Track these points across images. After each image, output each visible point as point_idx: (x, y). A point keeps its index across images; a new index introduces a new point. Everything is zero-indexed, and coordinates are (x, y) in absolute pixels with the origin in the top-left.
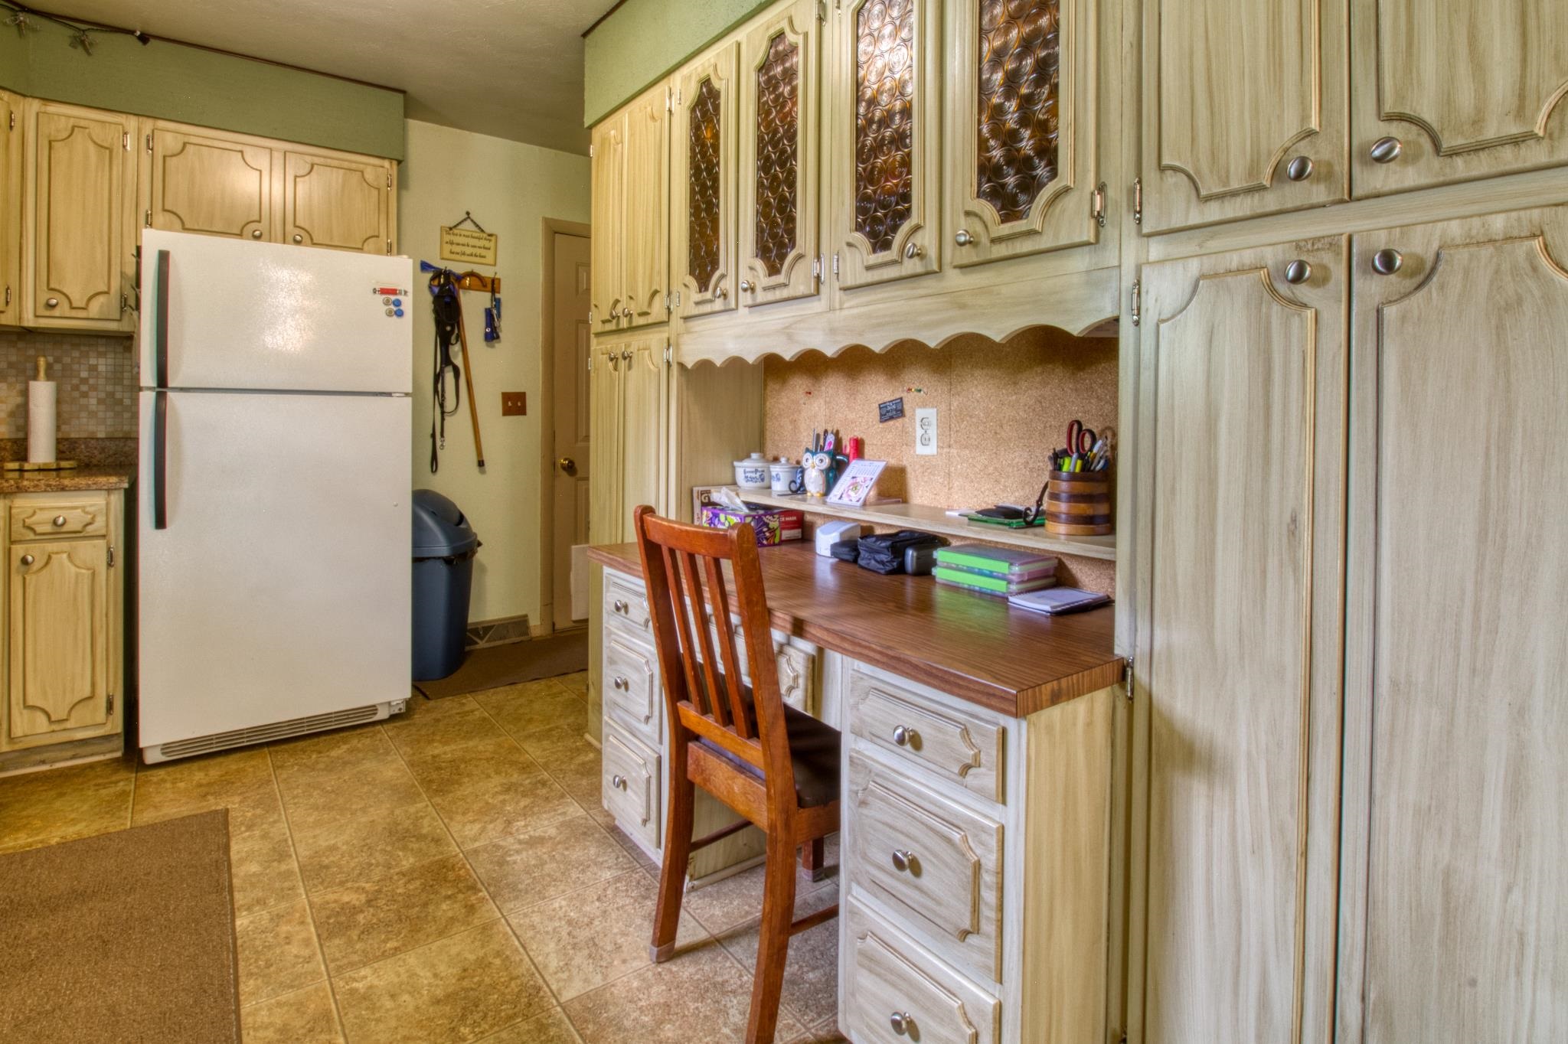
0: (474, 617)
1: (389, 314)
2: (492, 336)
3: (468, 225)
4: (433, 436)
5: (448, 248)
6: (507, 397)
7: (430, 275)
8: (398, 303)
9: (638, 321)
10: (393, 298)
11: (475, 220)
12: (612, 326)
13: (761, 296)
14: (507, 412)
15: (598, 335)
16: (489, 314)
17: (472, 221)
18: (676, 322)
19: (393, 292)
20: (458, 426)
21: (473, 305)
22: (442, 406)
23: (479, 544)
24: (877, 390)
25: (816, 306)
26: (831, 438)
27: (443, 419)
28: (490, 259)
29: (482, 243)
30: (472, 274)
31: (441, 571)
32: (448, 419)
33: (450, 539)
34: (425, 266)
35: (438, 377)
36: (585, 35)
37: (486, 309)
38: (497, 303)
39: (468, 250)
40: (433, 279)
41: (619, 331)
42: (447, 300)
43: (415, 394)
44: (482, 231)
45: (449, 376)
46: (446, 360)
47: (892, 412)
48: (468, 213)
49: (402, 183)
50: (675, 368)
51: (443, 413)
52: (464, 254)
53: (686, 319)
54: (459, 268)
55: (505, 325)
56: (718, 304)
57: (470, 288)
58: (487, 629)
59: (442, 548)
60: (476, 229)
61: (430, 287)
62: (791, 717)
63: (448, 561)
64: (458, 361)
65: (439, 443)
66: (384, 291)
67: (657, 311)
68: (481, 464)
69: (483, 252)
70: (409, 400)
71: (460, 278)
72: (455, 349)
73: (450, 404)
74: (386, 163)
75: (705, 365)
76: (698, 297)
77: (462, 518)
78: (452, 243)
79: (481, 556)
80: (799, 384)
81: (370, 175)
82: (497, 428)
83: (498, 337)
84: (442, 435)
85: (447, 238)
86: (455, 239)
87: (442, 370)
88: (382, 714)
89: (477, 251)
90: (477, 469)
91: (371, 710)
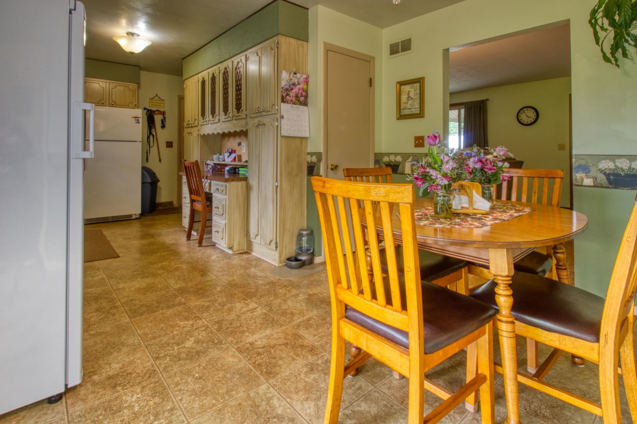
0: (158, 201)
1: (136, 123)
2: (163, 126)
3: (157, 98)
4: (147, 153)
5: (151, 104)
6: (167, 143)
7: (146, 111)
8: (138, 120)
9: (193, 125)
11: (159, 96)
12: (188, 126)
13: (212, 122)
14: (167, 146)
15: (186, 128)
16: (162, 121)
18: (199, 126)
19: (137, 118)
20: (154, 150)
21: (158, 119)
22: (149, 145)
23: (159, 181)
24: (238, 140)
25: (219, 124)
26: (230, 150)
27: (150, 148)
28: (162, 106)
29: (160, 102)
30: (158, 110)
31: (149, 186)
32: (151, 149)
33: (151, 178)
34: (145, 109)
35: (148, 137)
36: (183, 59)
38: (165, 118)
39: (157, 104)
40: (147, 112)
41: (190, 127)
42: (151, 117)
43: (142, 141)
44: (161, 99)
45: (151, 137)
46: (151, 133)
47: (240, 144)
48: (157, 95)
49: (139, 88)
50: (199, 136)
51: (150, 147)
52: (155, 105)
53: (201, 125)
54: (154, 109)
55: (167, 124)
56: (205, 123)
57: (157, 114)
58: (162, 204)
59: (149, 180)
60: (159, 99)
61: (146, 114)
62: (206, 193)
63: (150, 183)
64: (154, 133)
65: (148, 155)
66: (135, 117)
67: (196, 124)
68: (160, 160)
69: (161, 104)
70: (141, 143)
71: (154, 112)
72: (153, 130)
73: (152, 144)
74: (135, 84)
75: (204, 135)
76: (202, 121)
77: (154, 174)
79: (159, 184)
80: (227, 139)
81: (131, 87)
82: (165, 151)
83: (165, 127)
84: (149, 153)
85: (151, 101)
86: (153, 101)
87: (149, 136)
88: (134, 217)
89: (159, 104)
90: (159, 162)
91: (131, 216)
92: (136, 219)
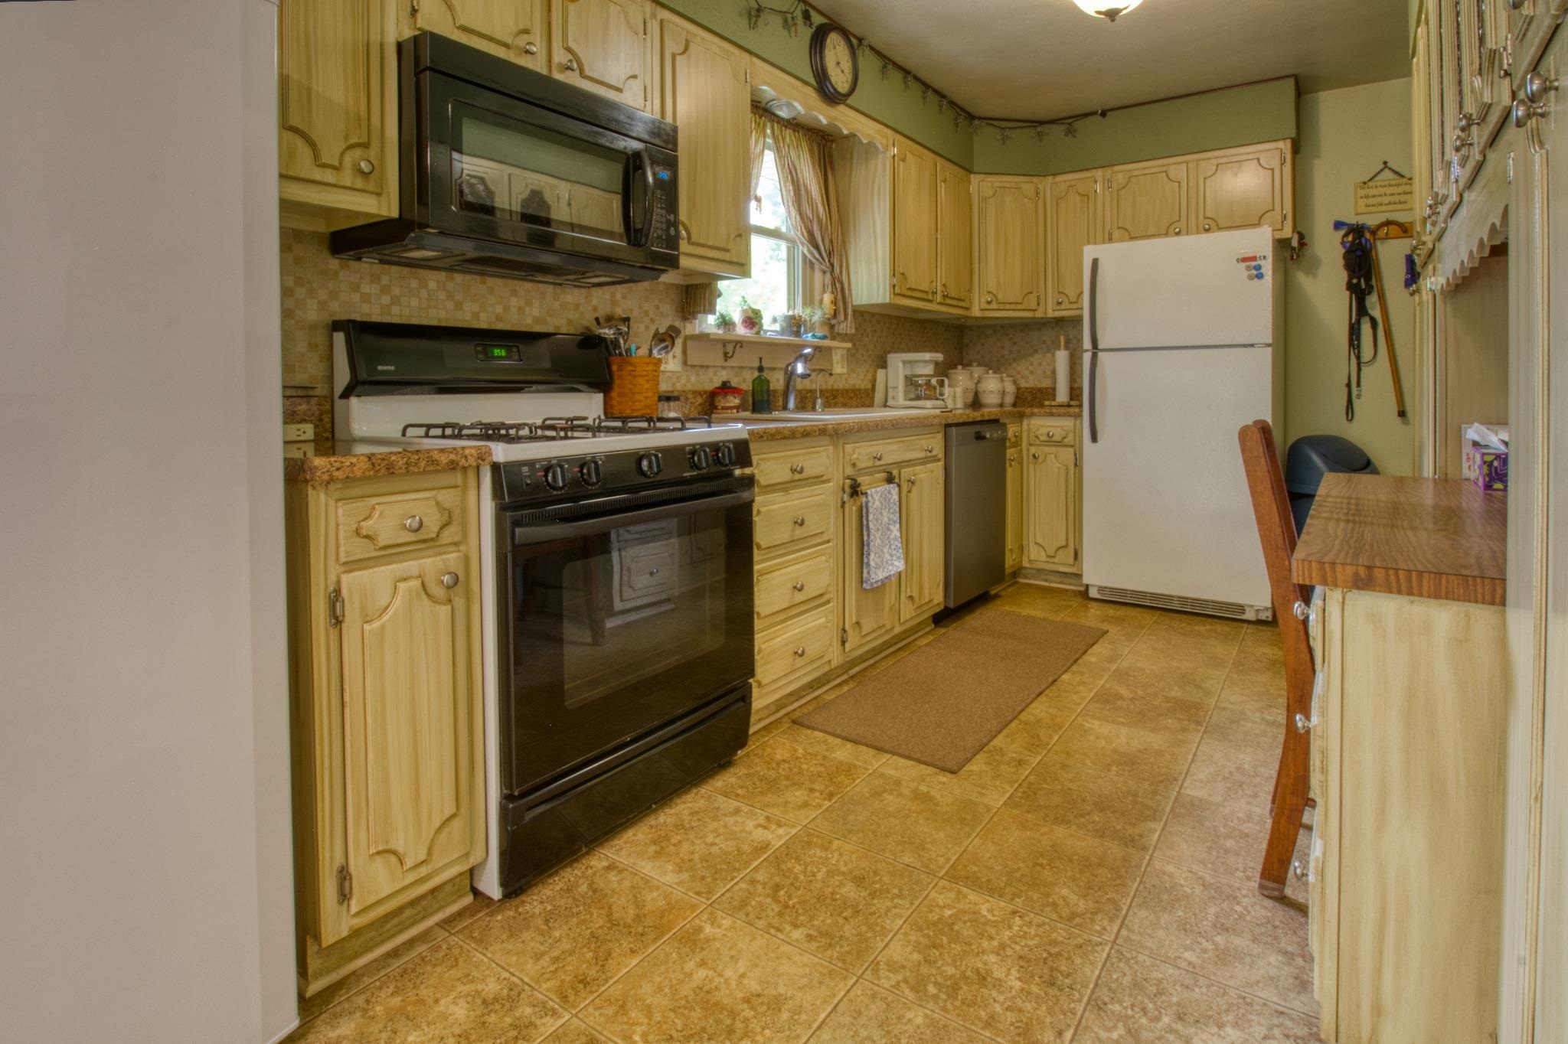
1: (1251, 278)
2: (1413, 281)
3: (1387, 174)
4: (1349, 385)
5: (1362, 203)
7: (1342, 232)
8: (1258, 268)
10: (1254, 264)
11: (1393, 167)
16: (1409, 261)
17: (1390, 169)
19: (1254, 259)
20: (1375, 375)
21: (1390, 256)
22: (1358, 357)
27: (1359, 370)
29: (1401, 189)
30: (1388, 223)
32: (1365, 370)
34: (1338, 225)
35: (1354, 332)
37: (1406, 256)
39: (1385, 200)
40: (1346, 236)
41: (1424, 264)
42: (1359, 253)
44: (1402, 176)
45: (1366, 328)
46: (1362, 310)
48: (1385, 163)
51: (1359, 364)
52: (1381, 204)
53: (1437, 242)
54: (1372, 221)
57: (1387, 237)
60: (1396, 176)
61: (1343, 243)
64: (1376, 312)
65: (1354, 392)
66: (1244, 260)
67: (1427, 240)
68: (1402, 414)
69: (1399, 198)
71: (1374, 232)
72: (1372, 301)
73: (1366, 354)
74: (1281, 144)
77: (1368, 465)
78: (1367, 197)
81: (1264, 158)
83: (1419, 281)
84: (1358, 385)
85: (1362, 193)
86: (1371, 192)
87: (1358, 322)
88: (1250, 615)
89: (1396, 198)
90: (1398, 420)
91: (1241, 608)
92: (1259, 622)
